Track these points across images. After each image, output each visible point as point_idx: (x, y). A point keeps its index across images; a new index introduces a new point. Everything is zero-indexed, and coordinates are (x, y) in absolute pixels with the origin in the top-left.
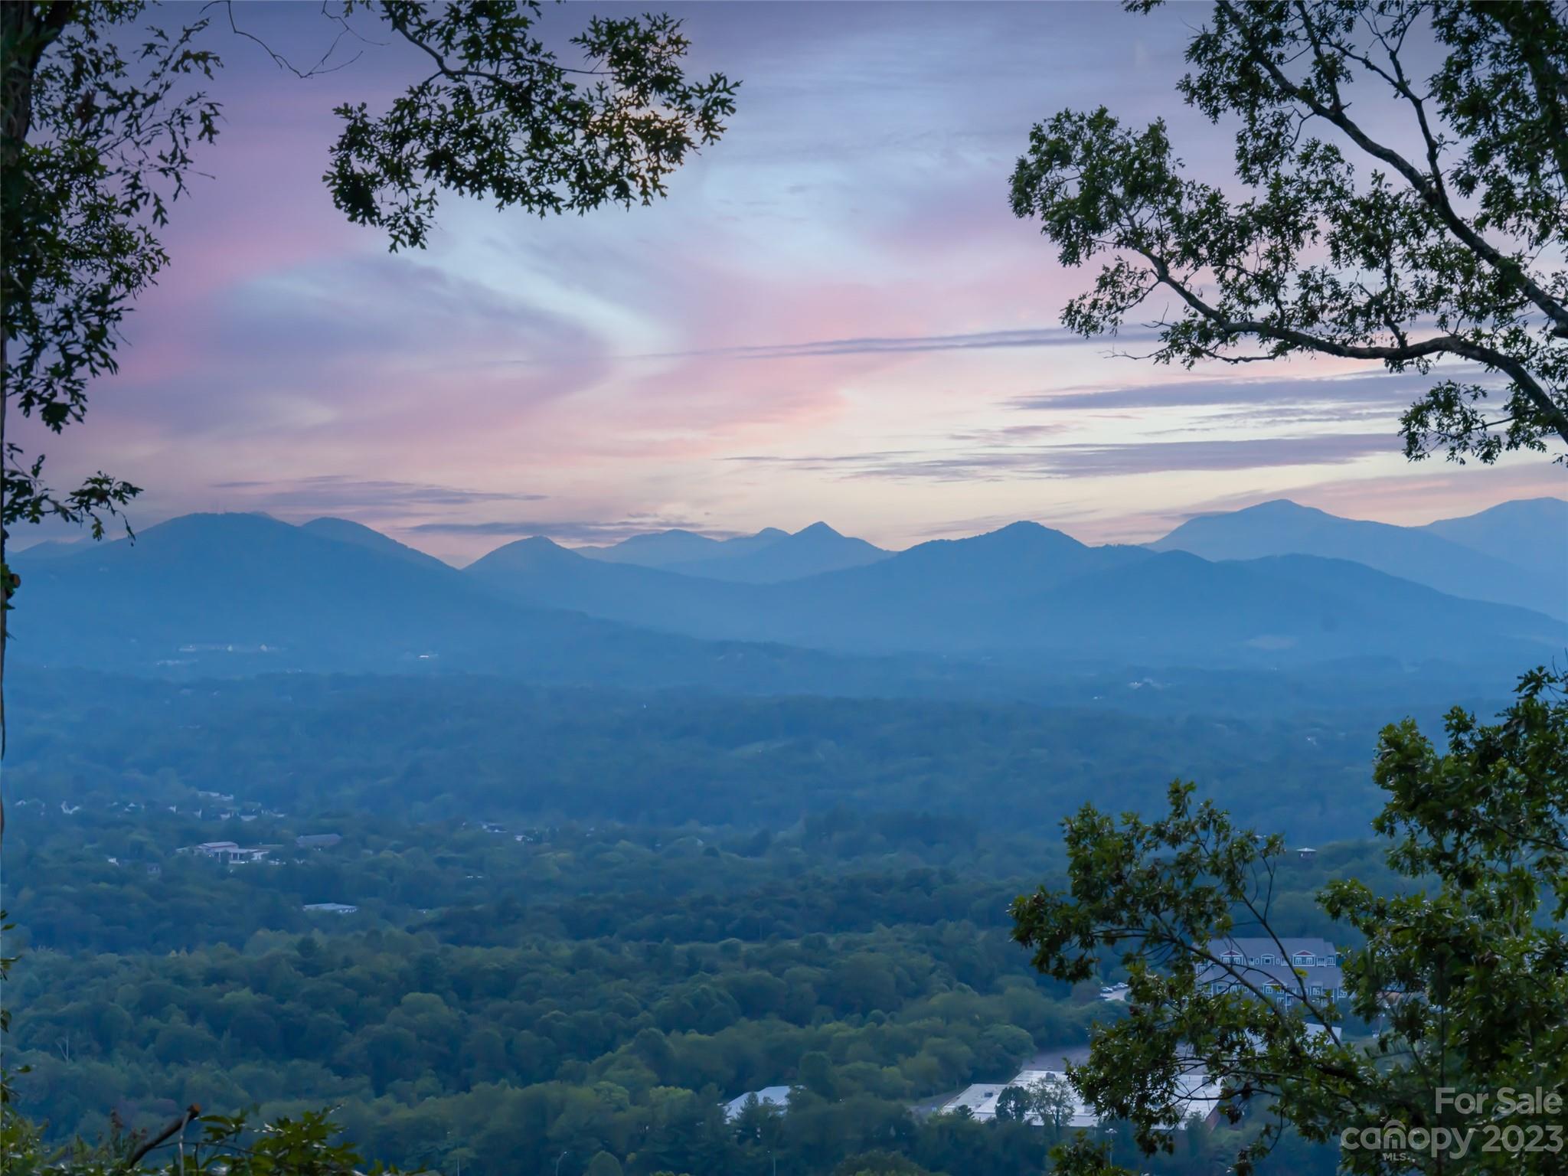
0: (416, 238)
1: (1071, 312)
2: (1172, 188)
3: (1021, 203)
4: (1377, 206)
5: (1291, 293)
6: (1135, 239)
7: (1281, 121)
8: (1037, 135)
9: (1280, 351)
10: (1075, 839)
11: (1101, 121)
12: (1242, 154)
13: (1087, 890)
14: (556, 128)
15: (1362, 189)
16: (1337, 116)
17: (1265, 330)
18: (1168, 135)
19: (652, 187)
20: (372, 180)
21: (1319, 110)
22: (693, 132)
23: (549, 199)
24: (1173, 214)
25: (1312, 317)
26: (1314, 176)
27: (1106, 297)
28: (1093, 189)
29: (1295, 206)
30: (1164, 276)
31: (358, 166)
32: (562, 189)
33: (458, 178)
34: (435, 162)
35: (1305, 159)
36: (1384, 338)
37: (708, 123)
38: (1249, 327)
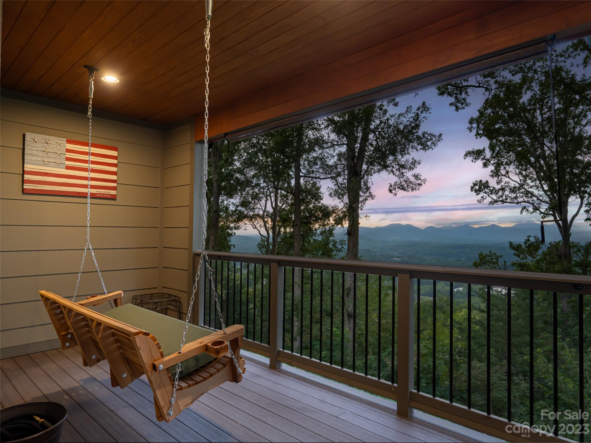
0: (396, 195)
1: (478, 201)
2: (490, 187)
3: (472, 191)
4: (515, 187)
5: (504, 197)
6: (486, 193)
7: (501, 178)
8: (473, 183)
9: (503, 203)
10: (480, 256)
11: (481, 181)
12: (497, 182)
13: (481, 261)
14: (409, 184)
15: (513, 186)
16: (509, 177)
17: (501, 201)
18: (489, 181)
19: (419, 189)
20: (392, 190)
21: (506, 177)
22: (423, 183)
23: (409, 191)
24: (490, 190)
25: (506, 199)
26: (507, 185)
27: (482, 199)
28: (480, 188)
29: (504, 188)
30: (489, 196)
31: (391, 189)
32: (410, 190)
33: (400, 189)
34: (398, 188)
35: (505, 183)
36: (516, 201)
37: (424, 183)
38: (499, 201)
